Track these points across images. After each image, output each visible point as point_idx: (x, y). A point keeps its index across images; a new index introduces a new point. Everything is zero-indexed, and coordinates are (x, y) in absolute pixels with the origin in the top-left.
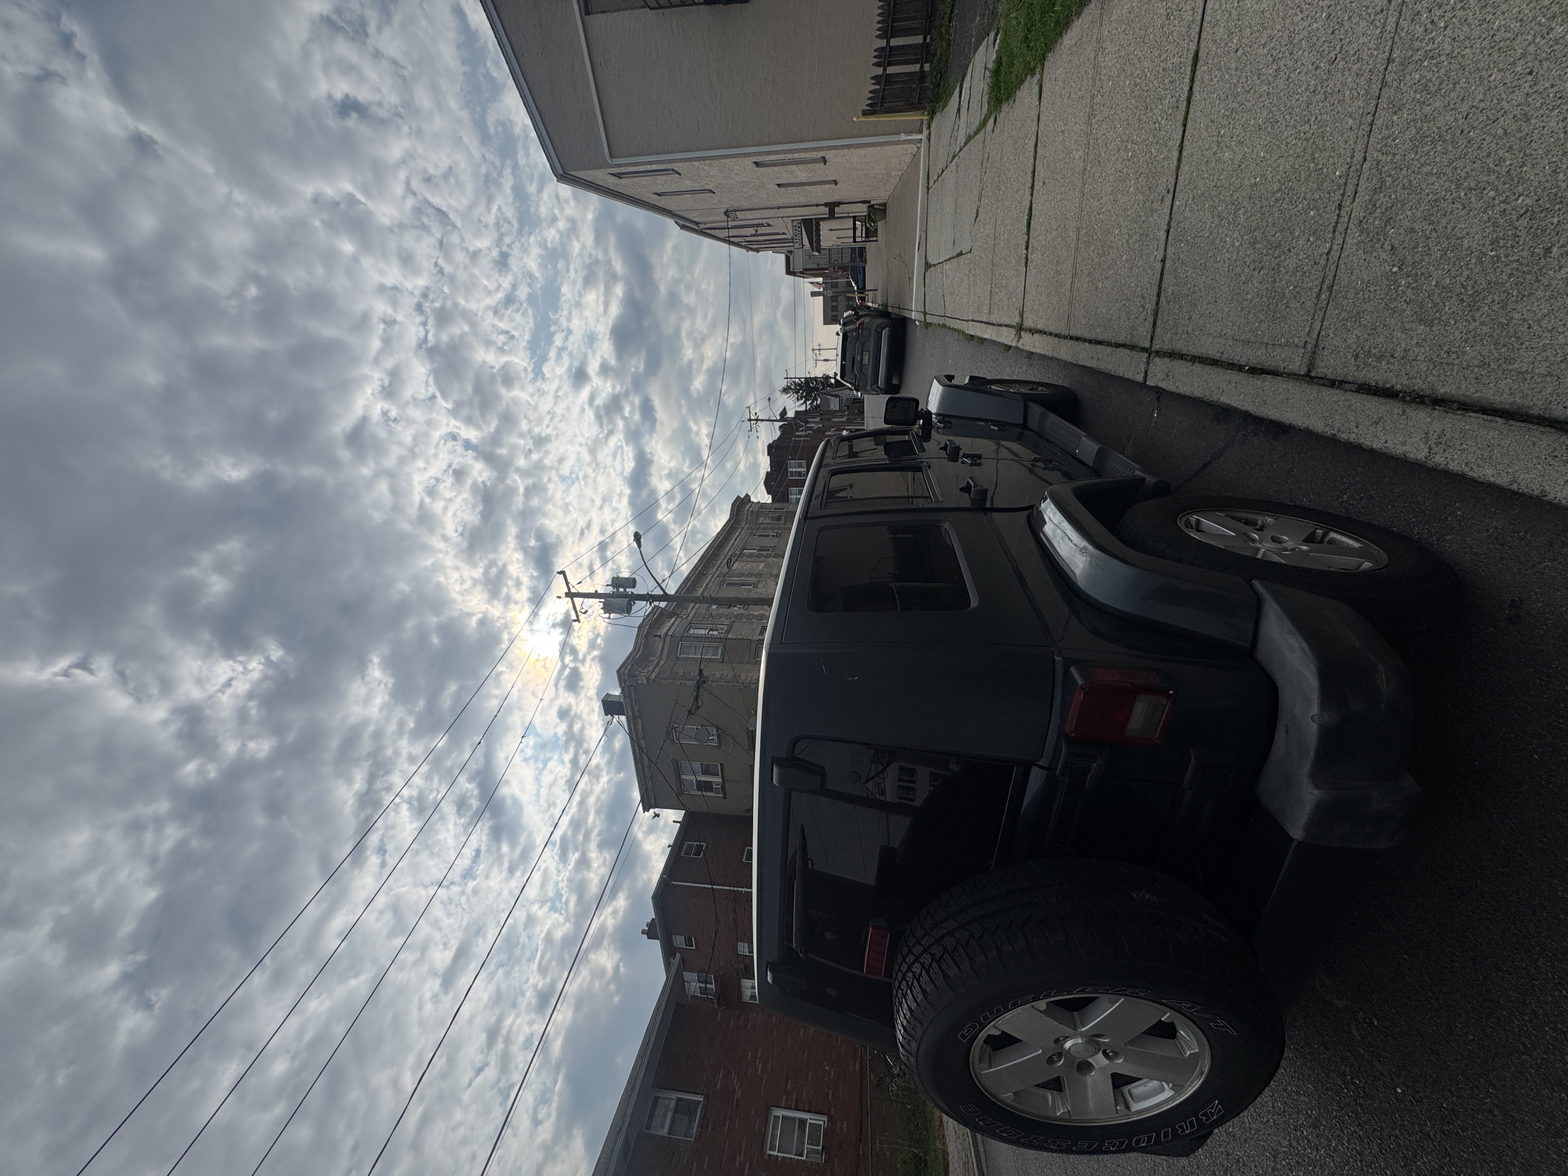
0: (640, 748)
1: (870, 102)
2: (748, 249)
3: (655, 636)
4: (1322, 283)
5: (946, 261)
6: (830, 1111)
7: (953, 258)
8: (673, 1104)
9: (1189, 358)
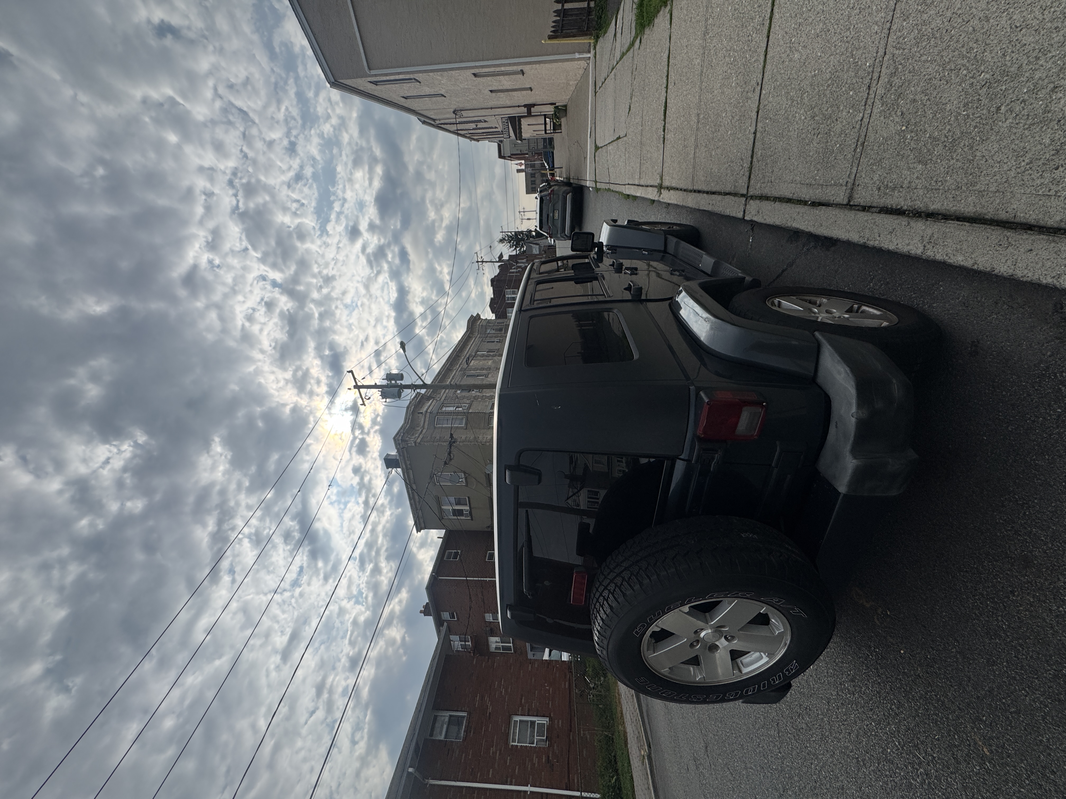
0: (412, 489)
1: (553, 29)
2: (472, 139)
3: (419, 413)
4: (858, 141)
5: (609, 143)
6: (550, 714)
7: (614, 141)
8: (447, 719)
9: (772, 199)
